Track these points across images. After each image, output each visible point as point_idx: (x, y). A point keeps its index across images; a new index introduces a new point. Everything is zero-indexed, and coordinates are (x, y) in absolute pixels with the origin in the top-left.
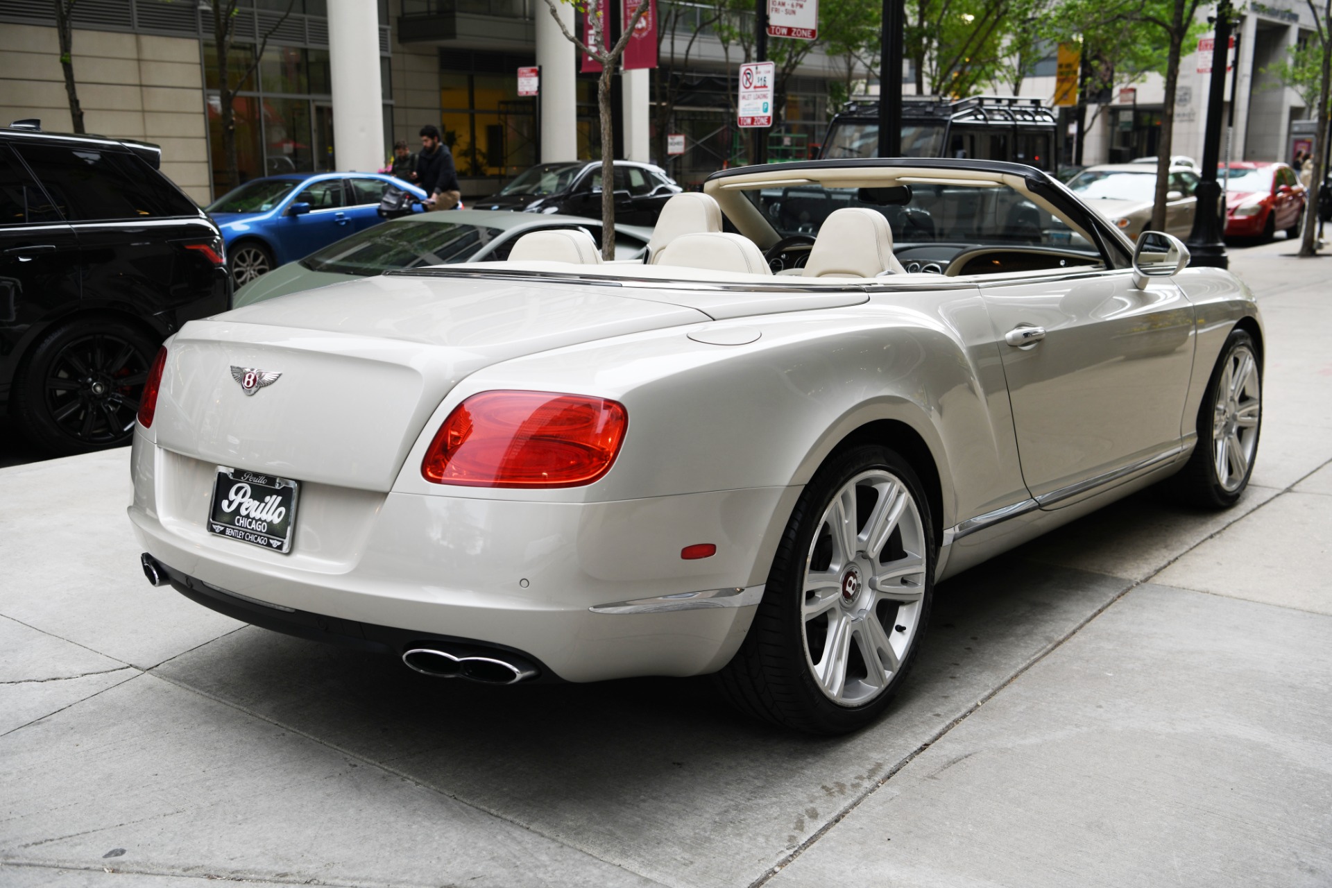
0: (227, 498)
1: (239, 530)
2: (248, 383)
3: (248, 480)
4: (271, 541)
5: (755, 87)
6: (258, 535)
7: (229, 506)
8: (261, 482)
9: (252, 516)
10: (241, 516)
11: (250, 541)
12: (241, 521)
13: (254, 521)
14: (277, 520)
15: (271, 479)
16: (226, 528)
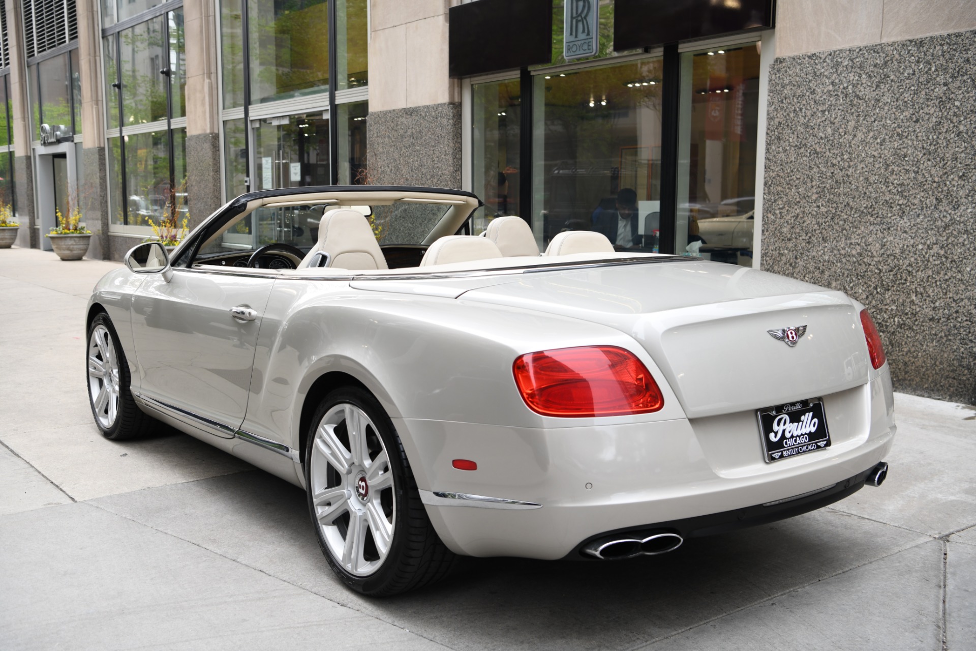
0: (772, 431)
1: (793, 449)
2: (793, 337)
4: (819, 444)
6: (807, 445)
7: (775, 437)
9: (795, 435)
10: (786, 439)
11: (804, 452)
12: (788, 443)
13: (798, 438)
14: (813, 429)
16: (782, 452)
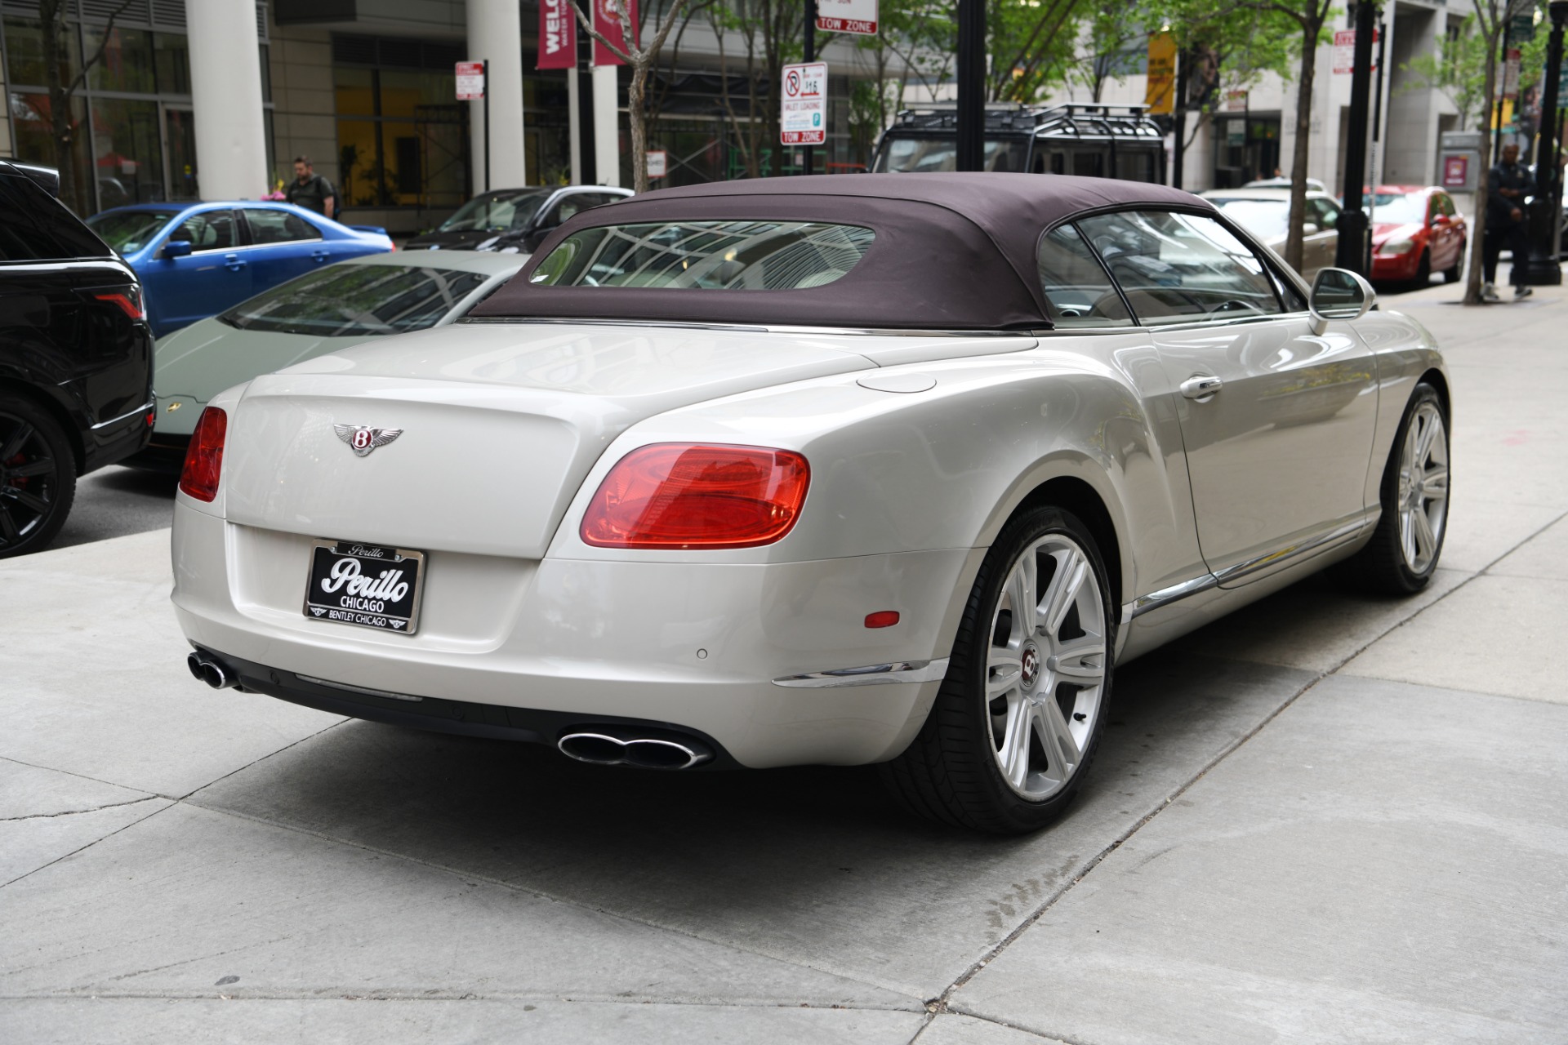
0: (329, 577)
1: (347, 612)
2: (360, 442)
3: (357, 553)
4: (391, 622)
5: (803, 94)
6: (373, 616)
7: (331, 586)
8: (375, 555)
9: (363, 594)
10: (347, 595)
11: (362, 623)
12: (348, 602)
13: (366, 601)
14: (396, 598)
15: (389, 551)
16: (329, 610)
